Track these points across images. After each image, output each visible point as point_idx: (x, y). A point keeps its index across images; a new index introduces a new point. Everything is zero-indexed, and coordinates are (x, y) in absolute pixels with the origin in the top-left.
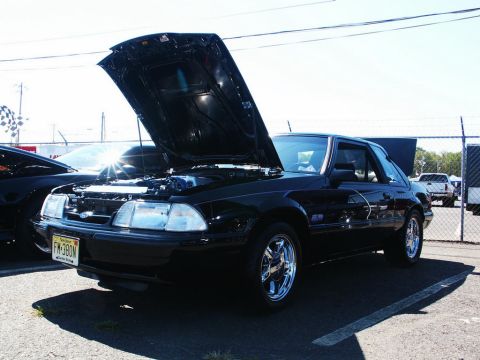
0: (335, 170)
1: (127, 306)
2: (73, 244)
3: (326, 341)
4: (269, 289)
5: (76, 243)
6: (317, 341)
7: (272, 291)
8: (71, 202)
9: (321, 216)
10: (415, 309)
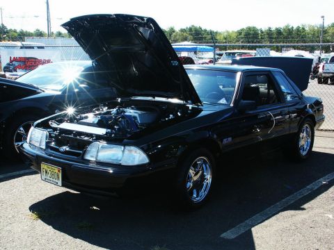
0: (242, 101)
1: (95, 208)
2: (57, 171)
3: (229, 235)
4: (192, 194)
5: (59, 171)
6: (223, 235)
7: (195, 196)
8: (50, 136)
9: (230, 139)
10: (297, 206)
